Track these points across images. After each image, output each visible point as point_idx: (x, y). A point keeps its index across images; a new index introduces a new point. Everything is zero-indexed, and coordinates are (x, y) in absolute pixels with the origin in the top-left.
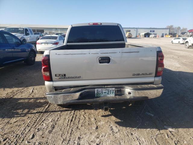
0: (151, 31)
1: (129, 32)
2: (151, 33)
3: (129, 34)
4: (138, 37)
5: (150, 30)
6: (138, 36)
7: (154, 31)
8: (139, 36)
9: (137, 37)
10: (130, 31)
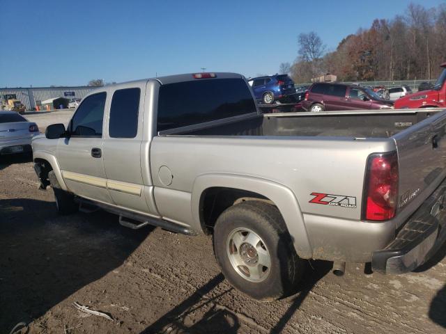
0: (66, 94)
1: (14, 100)
2: (68, 97)
3: (15, 103)
4: (38, 111)
5: (63, 91)
6: (37, 107)
7: (73, 94)
8: (40, 107)
9: (35, 109)
10: (14, 97)
